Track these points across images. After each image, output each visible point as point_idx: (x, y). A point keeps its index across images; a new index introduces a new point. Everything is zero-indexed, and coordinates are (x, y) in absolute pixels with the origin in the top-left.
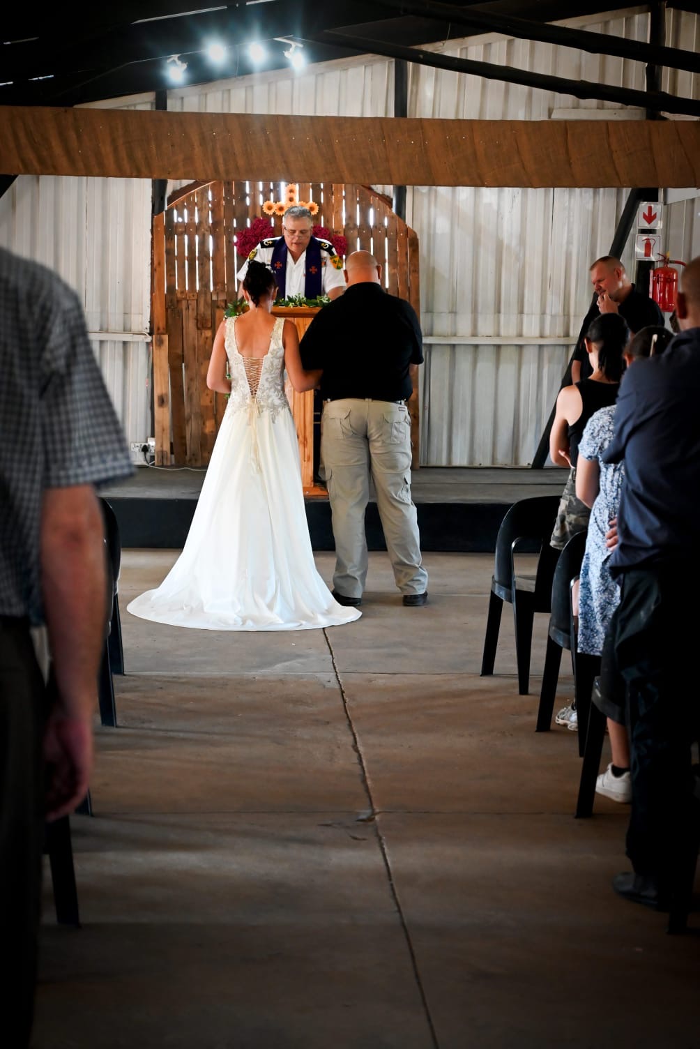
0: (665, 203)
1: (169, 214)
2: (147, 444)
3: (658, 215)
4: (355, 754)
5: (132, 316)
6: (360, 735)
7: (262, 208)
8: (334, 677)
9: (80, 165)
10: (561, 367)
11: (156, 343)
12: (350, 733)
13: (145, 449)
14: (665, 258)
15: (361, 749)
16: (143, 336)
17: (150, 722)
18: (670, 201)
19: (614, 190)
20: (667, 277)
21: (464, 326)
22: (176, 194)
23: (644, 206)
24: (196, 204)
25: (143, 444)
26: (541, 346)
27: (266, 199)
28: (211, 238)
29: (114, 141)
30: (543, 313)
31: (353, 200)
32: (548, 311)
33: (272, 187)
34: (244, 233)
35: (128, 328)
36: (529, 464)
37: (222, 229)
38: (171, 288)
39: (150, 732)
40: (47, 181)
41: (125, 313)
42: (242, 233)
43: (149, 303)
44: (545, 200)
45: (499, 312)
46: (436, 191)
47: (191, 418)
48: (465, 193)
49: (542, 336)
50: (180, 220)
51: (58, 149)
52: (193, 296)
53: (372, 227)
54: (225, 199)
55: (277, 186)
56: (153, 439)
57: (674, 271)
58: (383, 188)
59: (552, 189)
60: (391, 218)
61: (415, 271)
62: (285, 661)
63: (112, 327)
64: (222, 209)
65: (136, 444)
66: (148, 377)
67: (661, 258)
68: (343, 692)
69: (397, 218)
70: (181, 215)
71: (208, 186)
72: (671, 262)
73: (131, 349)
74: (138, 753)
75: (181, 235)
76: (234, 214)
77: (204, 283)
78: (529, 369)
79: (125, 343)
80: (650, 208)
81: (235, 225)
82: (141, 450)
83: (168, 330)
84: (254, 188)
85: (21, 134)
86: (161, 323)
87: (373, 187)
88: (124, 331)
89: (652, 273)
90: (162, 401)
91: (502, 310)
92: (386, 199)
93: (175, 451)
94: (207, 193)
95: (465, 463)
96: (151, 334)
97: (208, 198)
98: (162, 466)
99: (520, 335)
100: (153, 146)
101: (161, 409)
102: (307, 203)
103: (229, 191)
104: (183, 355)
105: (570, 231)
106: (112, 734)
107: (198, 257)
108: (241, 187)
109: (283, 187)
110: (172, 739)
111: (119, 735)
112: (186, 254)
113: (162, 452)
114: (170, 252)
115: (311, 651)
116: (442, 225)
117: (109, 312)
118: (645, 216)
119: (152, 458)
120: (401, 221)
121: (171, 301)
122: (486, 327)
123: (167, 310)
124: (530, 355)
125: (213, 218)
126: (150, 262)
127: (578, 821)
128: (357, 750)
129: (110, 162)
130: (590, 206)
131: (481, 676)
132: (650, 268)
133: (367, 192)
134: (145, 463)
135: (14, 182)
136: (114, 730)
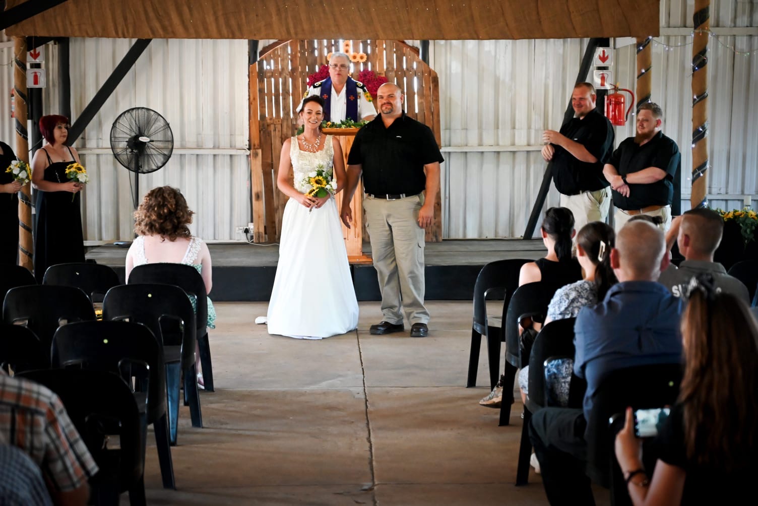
0: (615, 48)
1: (261, 63)
2: (248, 228)
3: (610, 57)
4: (368, 444)
5: (236, 136)
6: (373, 430)
7: (326, 58)
8: (363, 391)
9: (192, 31)
10: (543, 166)
11: (253, 156)
12: (366, 429)
13: (247, 231)
14: (615, 87)
15: (372, 440)
16: (244, 151)
17: (227, 424)
18: (618, 46)
19: (578, 40)
20: (617, 100)
21: (473, 139)
22: (265, 50)
23: (599, 51)
24: (279, 56)
25: (245, 228)
26: (528, 152)
27: (330, 51)
28: (290, 79)
29: (215, 13)
30: (529, 128)
31: (391, 50)
32: (533, 127)
33: (333, 43)
34: (314, 76)
35: (233, 145)
36: (521, 236)
37: (299, 73)
38: (263, 117)
39: (226, 431)
40: (173, 42)
41: (231, 135)
42: (312, 76)
43: (248, 127)
44: (529, 48)
45: (498, 128)
46: (451, 43)
47: (278, 208)
48: (471, 44)
49: (529, 145)
50: (268, 67)
51: (176, 20)
52: (279, 121)
53: (405, 70)
54: (300, 52)
55: (336, 42)
56: (252, 224)
57: (621, 96)
58: (413, 42)
59: (533, 40)
60: (419, 63)
61: (437, 100)
62: (330, 379)
63: (222, 145)
64: (298, 59)
65: (240, 228)
66: (248, 180)
67: (613, 87)
68: (366, 401)
69: (423, 63)
70: (269, 64)
71: (288, 44)
72: (620, 90)
73: (236, 160)
74: (215, 445)
75: (270, 78)
76: (307, 62)
77: (286, 112)
78: (521, 168)
79: (231, 156)
80: (604, 52)
81: (307, 70)
82: (243, 231)
83: (261, 146)
84: (320, 44)
85: (150, 10)
86: (256, 141)
87: (406, 41)
88: (231, 147)
89: (606, 97)
90: (258, 197)
91: (500, 127)
92: (415, 50)
93: (268, 232)
94: (287, 48)
95: (475, 236)
96: (249, 149)
97: (288, 52)
98: (259, 243)
99: (513, 144)
100: (243, 16)
101: (257, 202)
102: (358, 53)
103: (302, 46)
104: (272, 164)
105: (547, 69)
106: (197, 433)
107: (282, 94)
108: (311, 43)
109: (341, 43)
110: (240, 435)
111: (203, 433)
112: (273, 92)
113: (259, 233)
114: (261, 91)
115: (349, 373)
116: (455, 67)
117: (220, 133)
118: (600, 58)
119: (252, 237)
120: (426, 65)
121: (263, 125)
122: (488, 139)
123: (260, 132)
124: (521, 158)
125: (292, 65)
126: (248, 98)
127: (518, 488)
128: (370, 441)
129: (213, 28)
130: (561, 51)
131: (467, 387)
132: (605, 95)
133: (401, 44)
134: (247, 241)
135: (150, 43)
136: (200, 430)
